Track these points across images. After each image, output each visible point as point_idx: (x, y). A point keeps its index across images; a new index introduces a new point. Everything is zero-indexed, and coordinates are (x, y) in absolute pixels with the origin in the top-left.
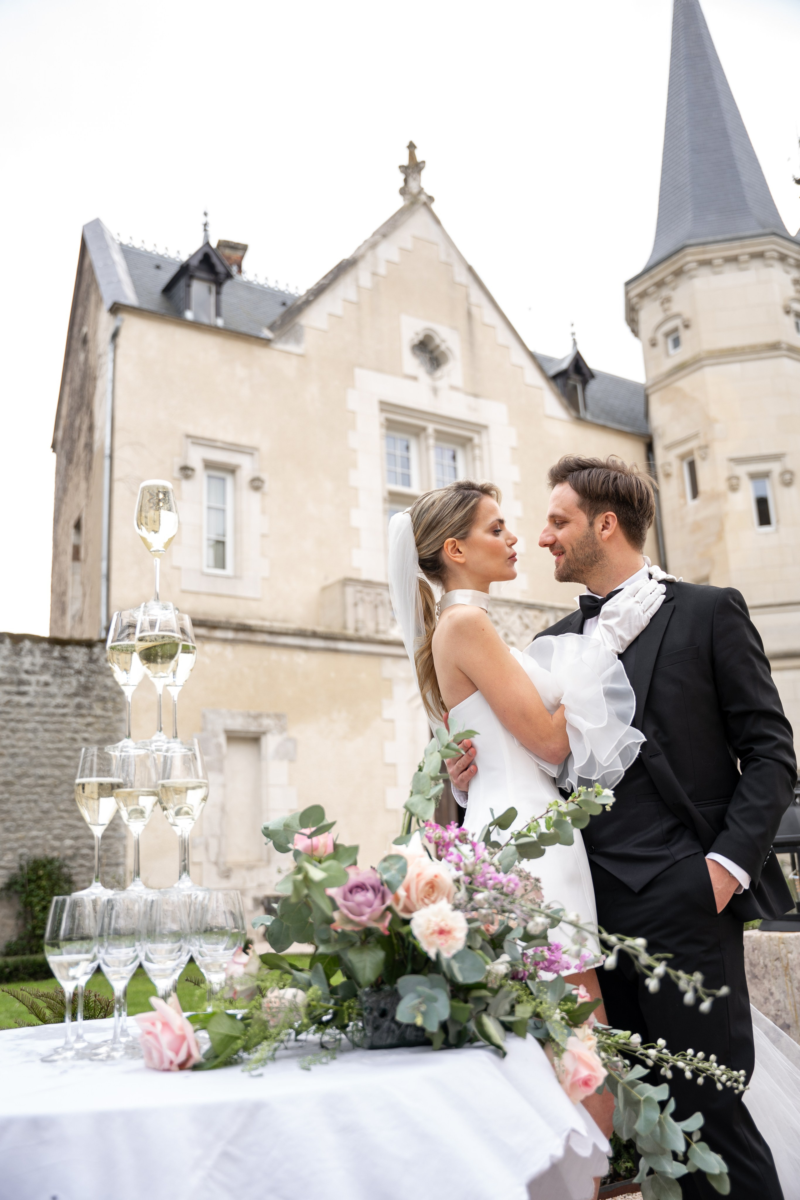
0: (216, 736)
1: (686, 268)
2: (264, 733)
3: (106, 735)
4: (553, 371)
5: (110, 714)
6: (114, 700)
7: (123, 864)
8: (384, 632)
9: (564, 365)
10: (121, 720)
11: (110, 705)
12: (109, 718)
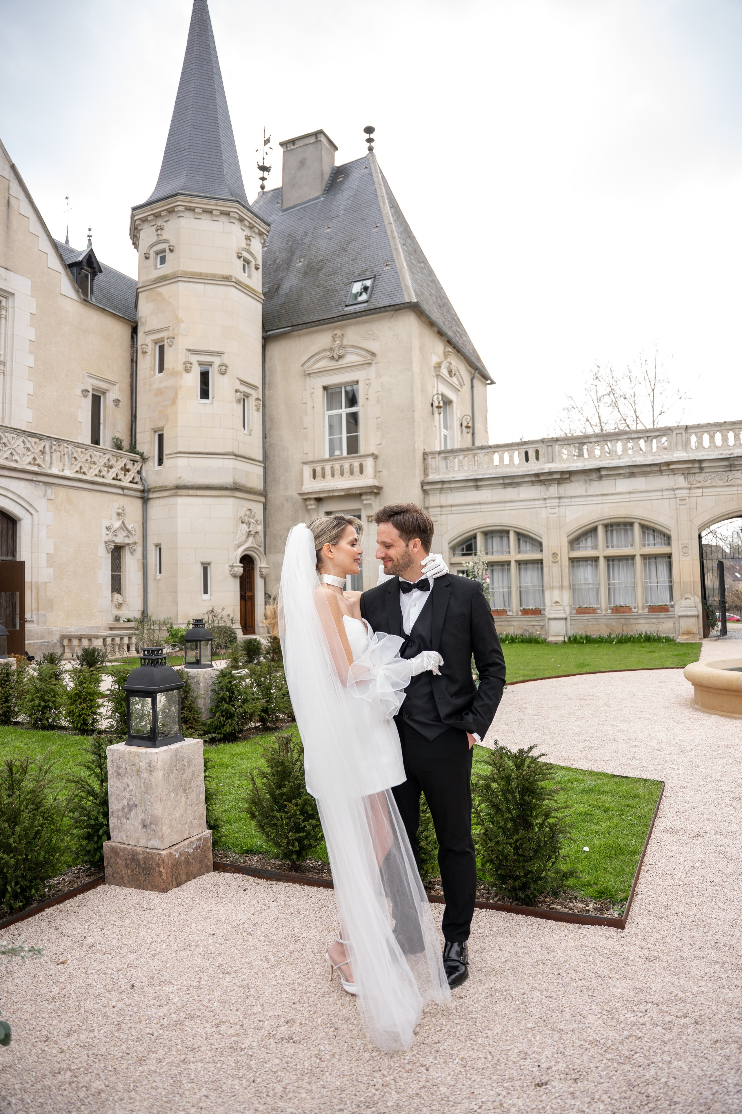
1: (177, 209)
4: (70, 261)
9: (80, 259)
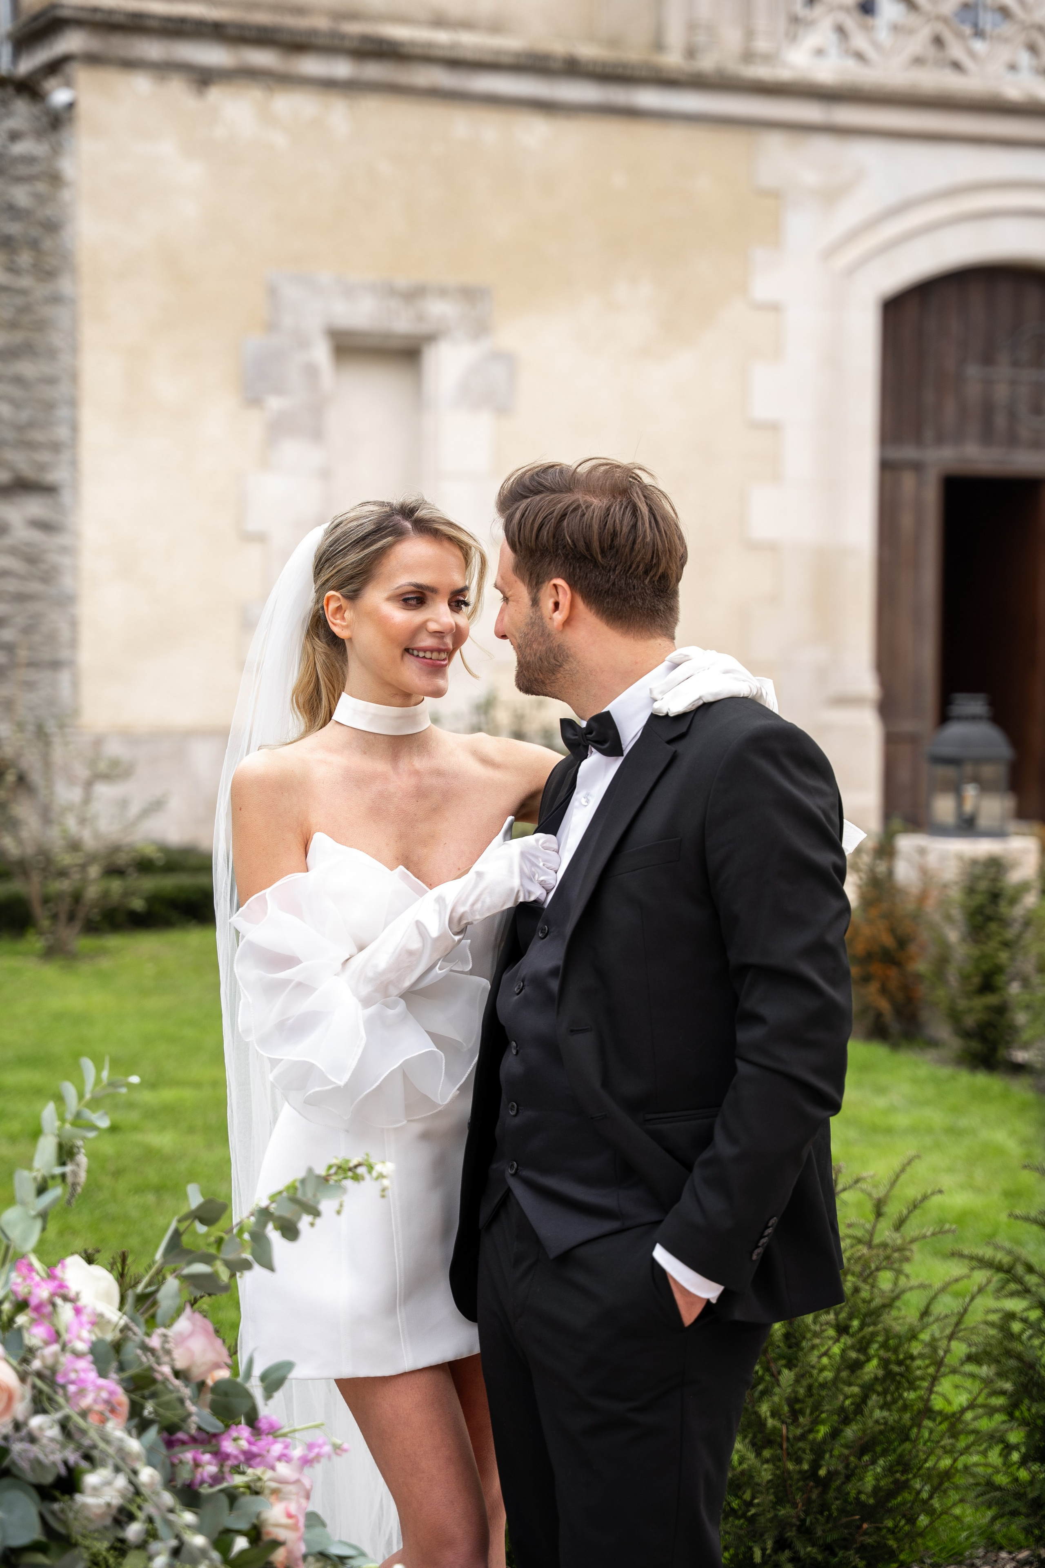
0: (303, 343)
2: (431, 338)
3: (18, 337)
5: (26, 282)
6: (34, 245)
7: (70, 664)
8: (768, 58)
10: (56, 299)
11: (25, 258)
12: (23, 292)
